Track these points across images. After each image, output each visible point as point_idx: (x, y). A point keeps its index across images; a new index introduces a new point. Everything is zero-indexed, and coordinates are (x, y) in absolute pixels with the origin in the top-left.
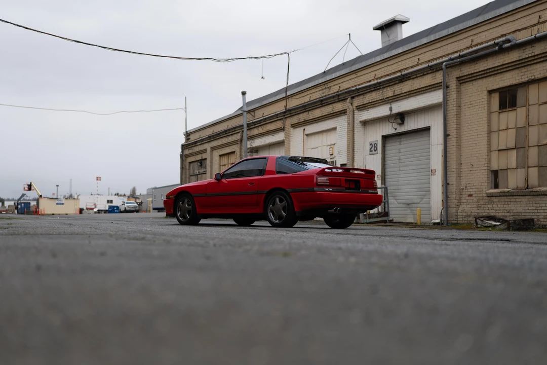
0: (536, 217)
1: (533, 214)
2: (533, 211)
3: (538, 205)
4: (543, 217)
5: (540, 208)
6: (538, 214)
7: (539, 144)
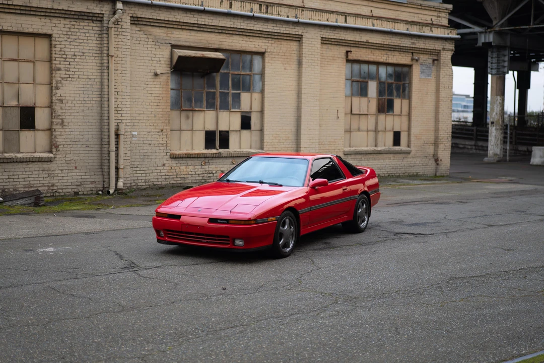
0: (12, 187)
1: (8, 184)
2: (7, 181)
3: (11, 174)
4: (23, 186)
5: (16, 177)
6: (15, 183)
7: (5, 105)
